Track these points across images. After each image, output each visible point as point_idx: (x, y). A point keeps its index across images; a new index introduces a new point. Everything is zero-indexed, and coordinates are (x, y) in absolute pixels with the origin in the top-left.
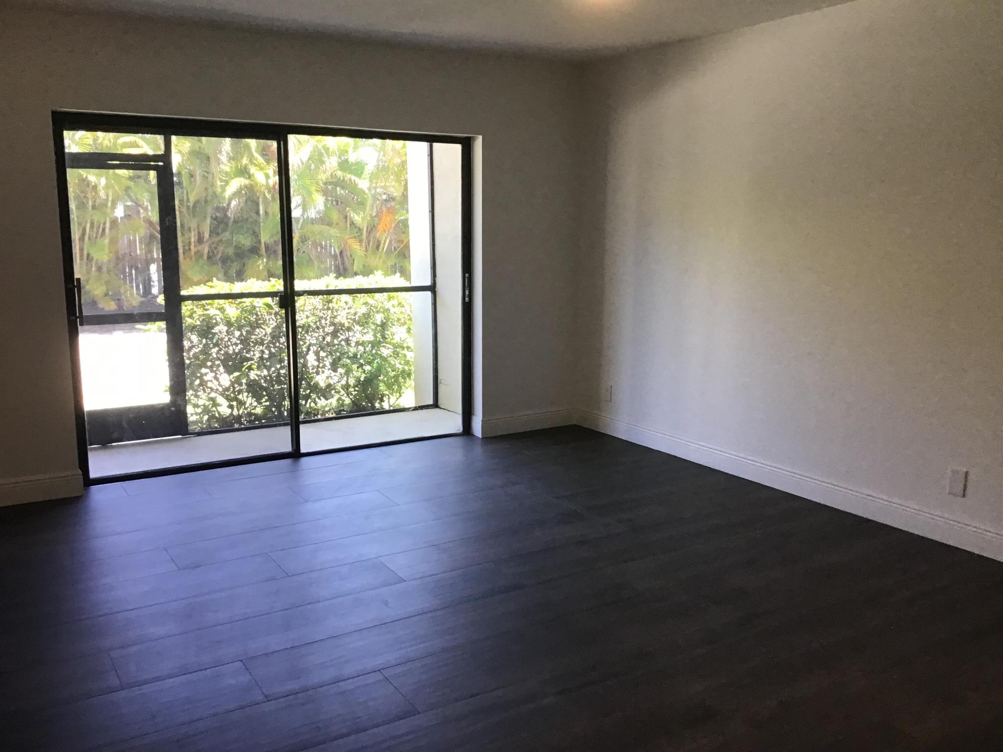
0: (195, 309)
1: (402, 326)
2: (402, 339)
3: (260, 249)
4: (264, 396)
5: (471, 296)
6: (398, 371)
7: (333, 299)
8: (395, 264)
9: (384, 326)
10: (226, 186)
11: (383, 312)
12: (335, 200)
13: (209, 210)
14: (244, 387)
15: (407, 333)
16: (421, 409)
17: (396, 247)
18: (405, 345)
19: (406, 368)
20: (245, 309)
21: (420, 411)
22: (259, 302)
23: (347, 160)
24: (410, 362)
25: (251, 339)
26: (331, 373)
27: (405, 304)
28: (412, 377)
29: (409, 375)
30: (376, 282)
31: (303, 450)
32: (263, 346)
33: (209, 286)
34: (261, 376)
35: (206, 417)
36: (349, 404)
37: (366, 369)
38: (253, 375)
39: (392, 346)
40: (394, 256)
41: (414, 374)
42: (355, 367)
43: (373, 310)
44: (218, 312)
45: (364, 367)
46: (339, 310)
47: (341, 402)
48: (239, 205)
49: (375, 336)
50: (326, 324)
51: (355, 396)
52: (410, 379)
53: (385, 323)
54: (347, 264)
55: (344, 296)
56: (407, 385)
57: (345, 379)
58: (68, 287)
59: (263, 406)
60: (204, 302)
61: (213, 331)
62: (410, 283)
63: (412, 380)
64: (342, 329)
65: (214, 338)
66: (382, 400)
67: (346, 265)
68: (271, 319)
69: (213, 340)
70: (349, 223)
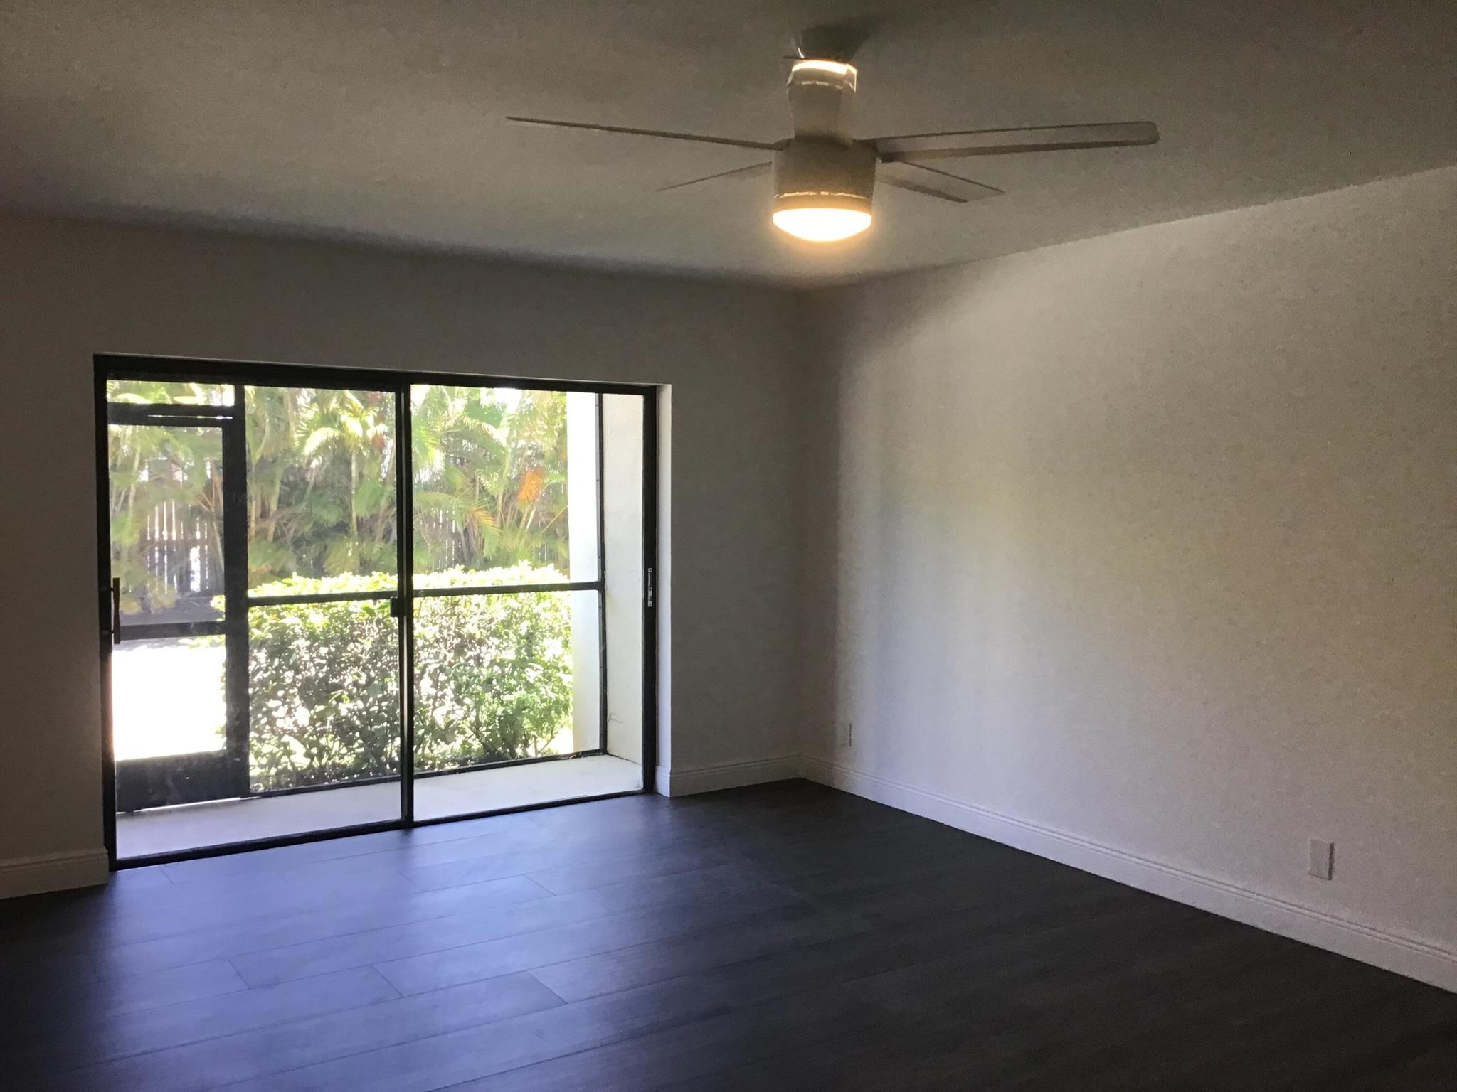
0: (266, 616)
1: (555, 638)
2: (557, 657)
3: (350, 526)
4: (357, 739)
5: (655, 599)
6: (550, 702)
7: (459, 600)
8: (543, 546)
9: (530, 637)
10: (307, 438)
11: (531, 619)
12: (460, 459)
13: (279, 472)
14: (328, 726)
15: (563, 647)
16: (584, 756)
17: (544, 522)
18: (560, 665)
19: (562, 697)
20: (337, 615)
21: (583, 760)
22: (356, 607)
23: (478, 403)
24: (568, 689)
25: (342, 657)
26: (453, 706)
27: (560, 607)
28: (571, 709)
29: (566, 707)
30: (521, 577)
31: (418, 817)
32: (359, 668)
33: (285, 583)
34: (353, 710)
35: (273, 771)
36: (479, 749)
37: (504, 700)
38: (344, 709)
39: (542, 666)
40: (540, 535)
41: (573, 707)
42: (488, 696)
43: (515, 615)
44: (298, 621)
45: (501, 696)
46: (467, 616)
47: (467, 747)
48: (323, 465)
49: (518, 652)
50: (449, 635)
51: (487, 739)
52: (566, 713)
53: (532, 634)
54: (474, 546)
55: (475, 596)
56: (562, 721)
57: (474, 713)
58: (102, 590)
59: (354, 753)
60: (278, 607)
61: (291, 647)
62: (569, 578)
63: (569, 714)
64: (470, 643)
65: (291, 657)
66: (526, 745)
67: (473, 548)
68: (371, 630)
69: (289, 660)
70: (478, 489)
